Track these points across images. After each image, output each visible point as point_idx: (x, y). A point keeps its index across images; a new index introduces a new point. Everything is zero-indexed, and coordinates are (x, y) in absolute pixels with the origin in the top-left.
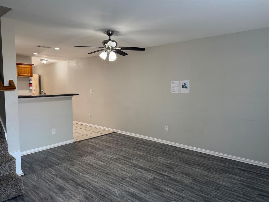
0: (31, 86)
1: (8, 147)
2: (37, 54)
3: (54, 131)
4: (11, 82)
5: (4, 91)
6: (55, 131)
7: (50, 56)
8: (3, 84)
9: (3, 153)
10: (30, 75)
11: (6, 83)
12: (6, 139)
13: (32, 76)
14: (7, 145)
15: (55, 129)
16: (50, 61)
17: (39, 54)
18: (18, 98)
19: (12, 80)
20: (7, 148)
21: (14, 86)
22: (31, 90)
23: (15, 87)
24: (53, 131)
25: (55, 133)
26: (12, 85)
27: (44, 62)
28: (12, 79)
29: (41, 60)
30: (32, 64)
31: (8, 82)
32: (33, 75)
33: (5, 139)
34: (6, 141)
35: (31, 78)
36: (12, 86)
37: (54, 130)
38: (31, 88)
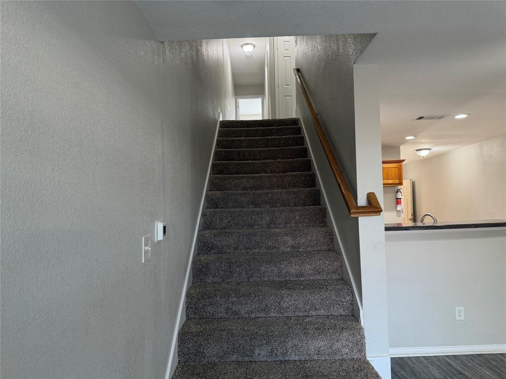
0: (400, 204)
1: (365, 343)
2: (413, 137)
3: (460, 313)
4: (371, 198)
5: (358, 217)
6: (462, 314)
7: (438, 138)
8: (357, 203)
9: (356, 355)
10: (397, 181)
11: (362, 201)
12: (362, 323)
13: (401, 184)
14: (363, 337)
15: (463, 308)
16: (437, 149)
17: (416, 137)
18: (386, 230)
19: (374, 193)
20: (363, 345)
21: (378, 206)
22: (399, 211)
23: (381, 209)
24: (457, 314)
25: (462, 318)
26: (374, 204)
27: (424, 153)
28: (372, 192)
29: (417, 150)
30: (401, 159)
31: (365, 197)
32: (404, 182)
33: (358, 322)
34: (361, 329)
35: (400, 187)
36: (373, 207)
37: (460, 311)
38: (399, 208)
